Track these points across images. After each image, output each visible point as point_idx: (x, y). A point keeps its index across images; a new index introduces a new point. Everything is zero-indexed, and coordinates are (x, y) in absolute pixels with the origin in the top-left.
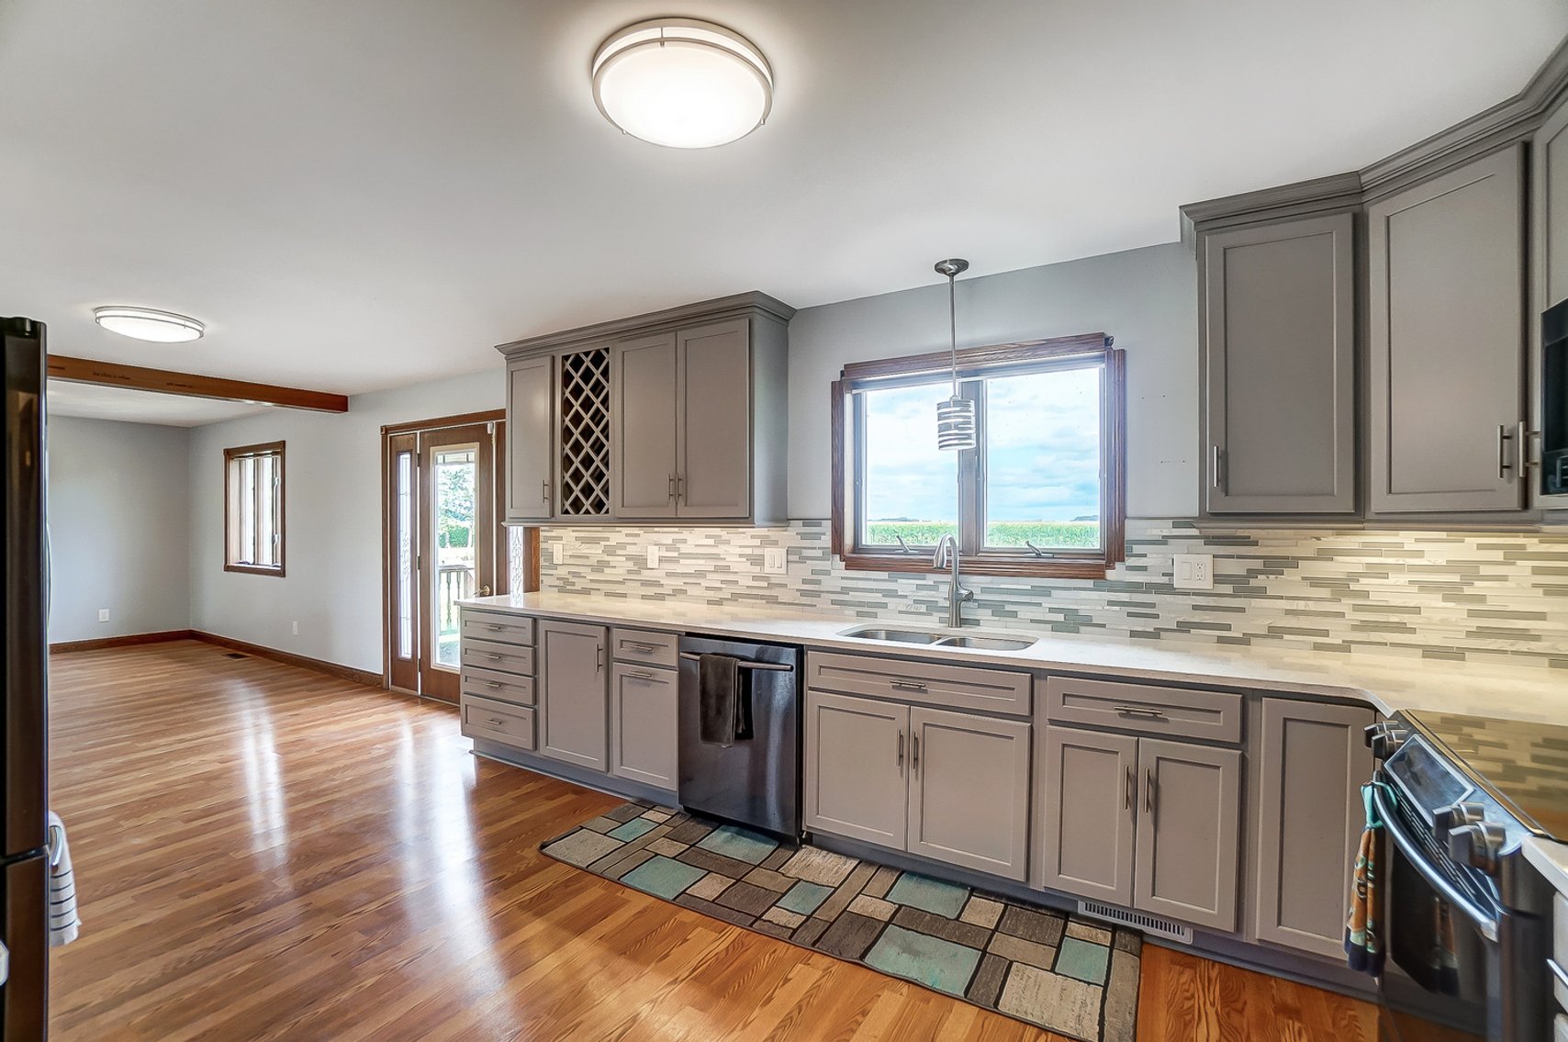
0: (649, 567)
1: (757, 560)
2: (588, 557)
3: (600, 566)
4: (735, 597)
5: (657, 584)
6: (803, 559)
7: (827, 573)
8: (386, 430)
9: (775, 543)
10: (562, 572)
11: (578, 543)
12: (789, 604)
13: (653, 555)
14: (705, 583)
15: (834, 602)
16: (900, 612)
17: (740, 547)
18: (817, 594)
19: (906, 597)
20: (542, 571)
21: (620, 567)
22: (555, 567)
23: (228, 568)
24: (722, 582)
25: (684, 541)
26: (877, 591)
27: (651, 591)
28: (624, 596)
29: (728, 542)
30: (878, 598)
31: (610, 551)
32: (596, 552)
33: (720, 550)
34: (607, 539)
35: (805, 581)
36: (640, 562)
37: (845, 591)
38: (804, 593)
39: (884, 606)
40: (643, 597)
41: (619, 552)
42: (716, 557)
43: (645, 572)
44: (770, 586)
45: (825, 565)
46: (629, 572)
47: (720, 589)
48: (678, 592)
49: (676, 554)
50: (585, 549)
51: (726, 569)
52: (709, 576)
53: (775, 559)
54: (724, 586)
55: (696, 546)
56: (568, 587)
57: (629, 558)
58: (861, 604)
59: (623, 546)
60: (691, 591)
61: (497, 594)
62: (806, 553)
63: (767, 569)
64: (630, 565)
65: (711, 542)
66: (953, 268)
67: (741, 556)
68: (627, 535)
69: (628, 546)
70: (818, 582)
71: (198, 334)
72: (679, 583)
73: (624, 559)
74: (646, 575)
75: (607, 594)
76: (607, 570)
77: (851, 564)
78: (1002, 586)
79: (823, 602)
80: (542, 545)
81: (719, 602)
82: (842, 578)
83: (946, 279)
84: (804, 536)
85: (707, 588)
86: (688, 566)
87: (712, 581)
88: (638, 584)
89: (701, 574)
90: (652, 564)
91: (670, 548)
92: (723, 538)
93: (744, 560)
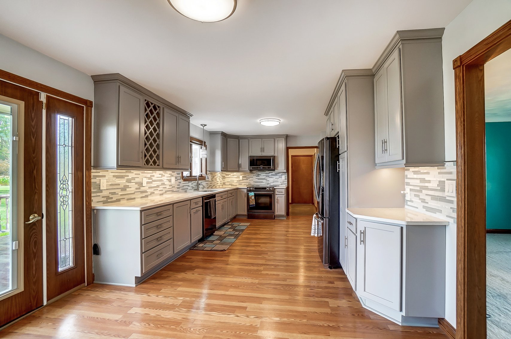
0: (143, 186)
1: (170, 181)
3: (124, 189)
4: (166, 191)
5: (146, 192)
6: (177, 180)
7: (181, 183)
9: (173, 176)
10: (105, 193)
11: (115, 178)
13: (145, 181)
14: (159, 189)
15: (182, 189)
16: (190, 190)
17: (167, 177)
20: (92, 195)
21: (133, 187)
24: (164, 188)
25: (154, 176)
27: (144, 195)
30: (187, 187)
31: (129, 181)
32: (122, 182)
33: (163, 178)
34: (128, 176)
35: (178, 185)
36: (141, 184)
39: (188, 189)
40: (142, 197)
41: (132, 181)
45: (180, 181)
46: (137, 189)
47: (162, 190)
49: (151, 181)
50: (118, 181)
51: (163, 184)
52: (160, 187)
53: (173, 179)
54: (163, 189)
55: (157, 177)
56: (109, 200)
57: (136, 183)
58: (185, 189)
59: (134, 178)
60: (156, 192)
62: (178, 178)
63: (172, 183)
64: (137, 186)
65: (160, 176)
66: (204, 126)
67: (167, 180)
68: (136, 174)
69: (136, 179)
70: (180, 185)
72: (152, 190)
73: (134, 184)
74: (142, 189)
75: (128, 199)
76: (127, 189)
77: (184, 180)
79: (180, 190)
80: (93, 180)
82: (183, 183)
83: (202, 127)
84: (178, 174)
85: (160, 190)
86: (155, 184)
87: (161, 188)
88: (139, 193)
89: (158, 186)
90: (144, 184)
91: (150, 178)
92: (163, 175)
93: (167, 181)
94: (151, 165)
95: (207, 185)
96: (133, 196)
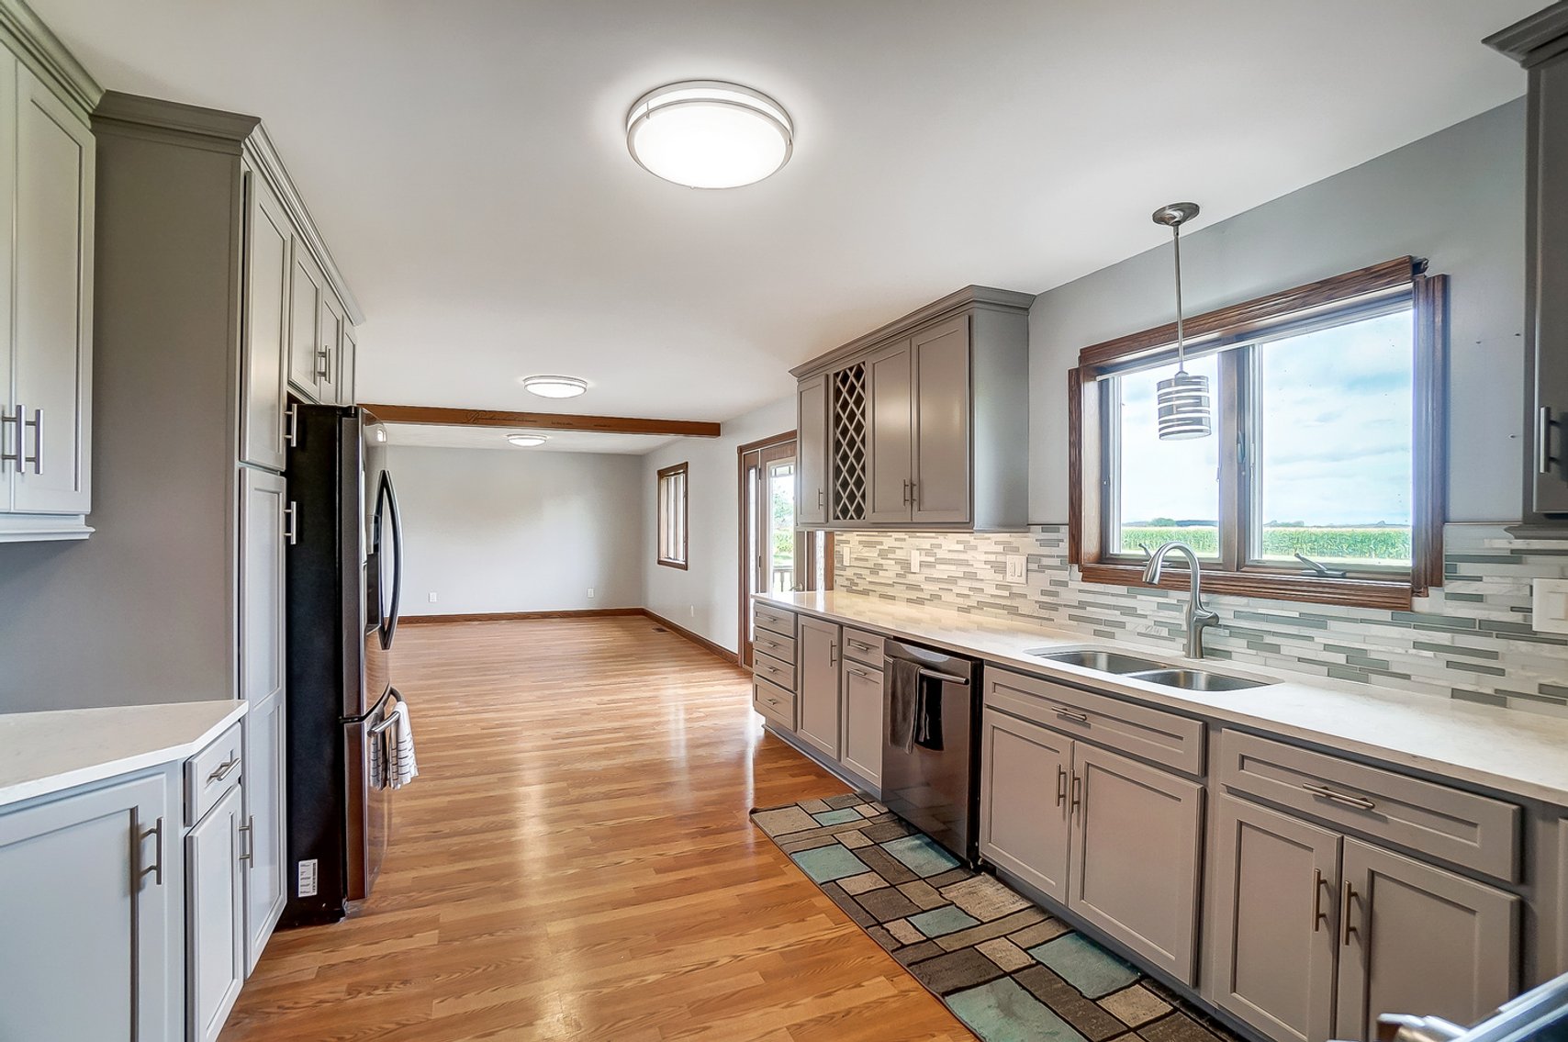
0: (912, 571)
1: (1000, 568)
2: (867, 560)
3: (875, 570)
4: (981, 606)
5: (918, 588)
6: (1042, 569)
7: (1065, 584)
8: (741, 449)
9: (1016, 550)
10: (849, 573)
11: (861, 547)
12: (1028, 616)
13: (916, 559)
14: (956, 590)
15: (1071, 617)
16: (1139, 634)
17: (986, 553)
18: (1054, 607)
19: (1145, 616)
20: (836, 572)
21: (891, 571)
22: (844, 568)
23: (660, 562)
24: (970, 589)
25: (940, 546)
26: (1115, 607)
27: (914, 595)
28: (893, 598)
29: (975, 548)
30: (1115, 615)
31: (883, 554)
32: (872, 554)
33: (969, 556)
34: (881, 543)
35: (1044, 593)
36: (905, 565)
37: (1082, 605)
38: (1042, 605)
39: (1122, 625)
40: (909, 600)
41: (890, 556)
42: (966, 563)
43: (910, 576)
44: (1012, 595)
45: (1062, 575)
46: (897, 575)
47: (968, 596)
48: (935, 597)
49: (932, 559)
50: (866, 553)
51: (971, 576)
52: (960, 582)
53: (1016, 563)
54: (971, 593)
55: (949, 551)
56: (854, 588)
57: (898, 562)
58: (1098, 622)
59: (892, 550)
60: (946, 597)
61: (808, 590)
62: (1045, 561)
63: (1009, 578)
64: (898, 569)
65: (960, 547)
66: (1178, 214)
67: (986, 562)
68: (896, 540)
69: (897, 551)
70: (1055, 594)
71: (583, 390)
72: (935, 588)
73: (893, 562)
74: (911, 579)
75: (881, 597)
76: (881, 573)
77: (1089, 575)
78: (1260, 611)
79: (1061, 616)
80: (837, 548)
81: (967, 610)
82: (1080, 591)
83: (1168, 231)
84: (1043, 543)
85: (958, 595)
86: (942, 571)
87: (962, 588)
88: (904, 587)
89: (953, 580)
90: (915, 568)
91: (929, 553)
92: (972, 544)
93: (989, 567)
94: (852, 518)
95: (1449, 664)
96: (890, 591)
